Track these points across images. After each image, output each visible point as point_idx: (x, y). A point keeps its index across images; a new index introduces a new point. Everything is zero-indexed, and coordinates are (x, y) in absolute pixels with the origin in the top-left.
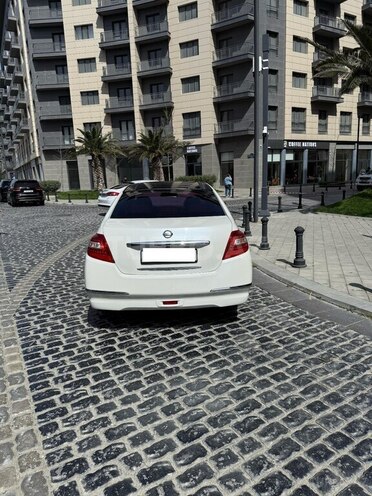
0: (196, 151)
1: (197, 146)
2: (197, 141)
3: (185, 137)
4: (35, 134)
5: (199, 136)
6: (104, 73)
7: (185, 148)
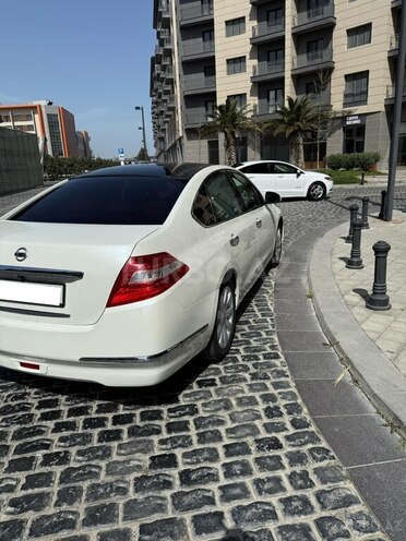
0: (358, 122)
1: (360, 116)
2: (361, 109)
3: (345, 105)
4: (179, 111)
5: (365, 102)
6: (254, 33)
7: (344, 118)
